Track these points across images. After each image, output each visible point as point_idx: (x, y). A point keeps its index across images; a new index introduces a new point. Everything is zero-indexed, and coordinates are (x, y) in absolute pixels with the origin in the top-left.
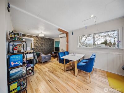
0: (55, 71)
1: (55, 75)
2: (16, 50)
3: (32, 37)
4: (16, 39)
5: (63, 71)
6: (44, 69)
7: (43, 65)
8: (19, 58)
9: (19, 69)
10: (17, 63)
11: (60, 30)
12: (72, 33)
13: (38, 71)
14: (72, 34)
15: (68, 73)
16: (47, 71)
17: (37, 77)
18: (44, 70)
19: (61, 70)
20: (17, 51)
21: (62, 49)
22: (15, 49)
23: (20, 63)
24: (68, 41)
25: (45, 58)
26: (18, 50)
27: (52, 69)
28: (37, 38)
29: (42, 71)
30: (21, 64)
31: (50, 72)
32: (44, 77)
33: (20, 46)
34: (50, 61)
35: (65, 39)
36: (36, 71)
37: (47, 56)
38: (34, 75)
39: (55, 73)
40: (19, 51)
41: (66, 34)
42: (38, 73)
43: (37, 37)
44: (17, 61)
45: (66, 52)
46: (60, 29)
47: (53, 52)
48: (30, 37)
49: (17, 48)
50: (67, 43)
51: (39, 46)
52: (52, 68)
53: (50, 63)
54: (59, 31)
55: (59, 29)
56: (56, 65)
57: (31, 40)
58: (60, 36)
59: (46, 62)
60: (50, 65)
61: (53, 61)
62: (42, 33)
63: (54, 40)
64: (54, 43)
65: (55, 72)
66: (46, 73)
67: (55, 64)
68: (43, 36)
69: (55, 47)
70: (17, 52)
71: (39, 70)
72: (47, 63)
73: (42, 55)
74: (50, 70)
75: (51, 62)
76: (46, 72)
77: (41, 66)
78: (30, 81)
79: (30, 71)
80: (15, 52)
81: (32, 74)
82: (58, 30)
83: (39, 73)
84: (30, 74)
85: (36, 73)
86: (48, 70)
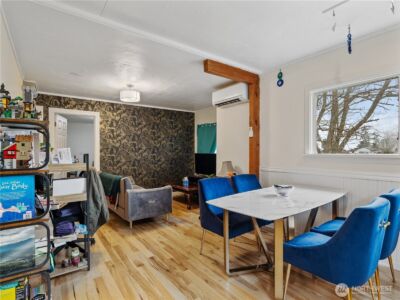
0: (181, 265)
1: (175, 282)
2: (13, 156)
3: (93, 106)
4: (13, 117)
5: (219, 270)
6: (135, 250)
7: (134, 234)
8: (19, 189)
9: (22, 233)
10: (13, 209)
11: (210, 68)
12: (280, 75)
13: (107, 258)
14: (281, 83)
15: (242, 281)
16: (146, 263)
17: (99, 281)
18: (132, 257)
19: (209, 262)
20: (14, 161)
21: (229, 163)
22: (9, 153)
23: (24, 208)
24: (255, 122)
25: (143, 203)
26: (19, 157)
27: (168, 256)
28: (114, 111)
29: (124, 258)
30: (29, 215)
31: (159, 266)
32: (126, 285)
33: (27, 144)
34: (165, 221)
35: (244, 110)
36: (100, 254)
37: (154, 195)
38: (89, 269)
39: (178, 274)
40: (20, 163)
41: (249, 84)
42: (107, 263)
43: (114, 107)
44: (14, 203)
45: (243, 177)
46: (213, 62)
47: (186, 179)
48: (86, 109)
49: (13, 148)
50: (251, 134)
51: (124, 146)
52: (169, 248)
53: (167, 229)
54: (206, 70)
55: (206, 63)
56: (189, 241)
57: (92, 122)
58: (218, 97)
59: (145, 223)
60: (165, 235)
61: (184, 221)
62: (132, 85)
63: (191, 116)
64: (193, 132)
65: (179, 270)
66: (140, 269)
67: (187, 233)
68: (138, 100)
69: (196, 152)
70: (15, 167)
71: (111, 254)
72: (154, 227)
73: (128, 191)
74: (158, 259)
75: (171, 224)
76: (140, 265)
77: (123, 236)
78: (71, 294)
79: (76, 253)
80: (8, 167)
81: (82, 265)
82: (202, 68)
83: (111, 267)
84: (74, 263)
85: (97, 263)
86: (152, 258)
